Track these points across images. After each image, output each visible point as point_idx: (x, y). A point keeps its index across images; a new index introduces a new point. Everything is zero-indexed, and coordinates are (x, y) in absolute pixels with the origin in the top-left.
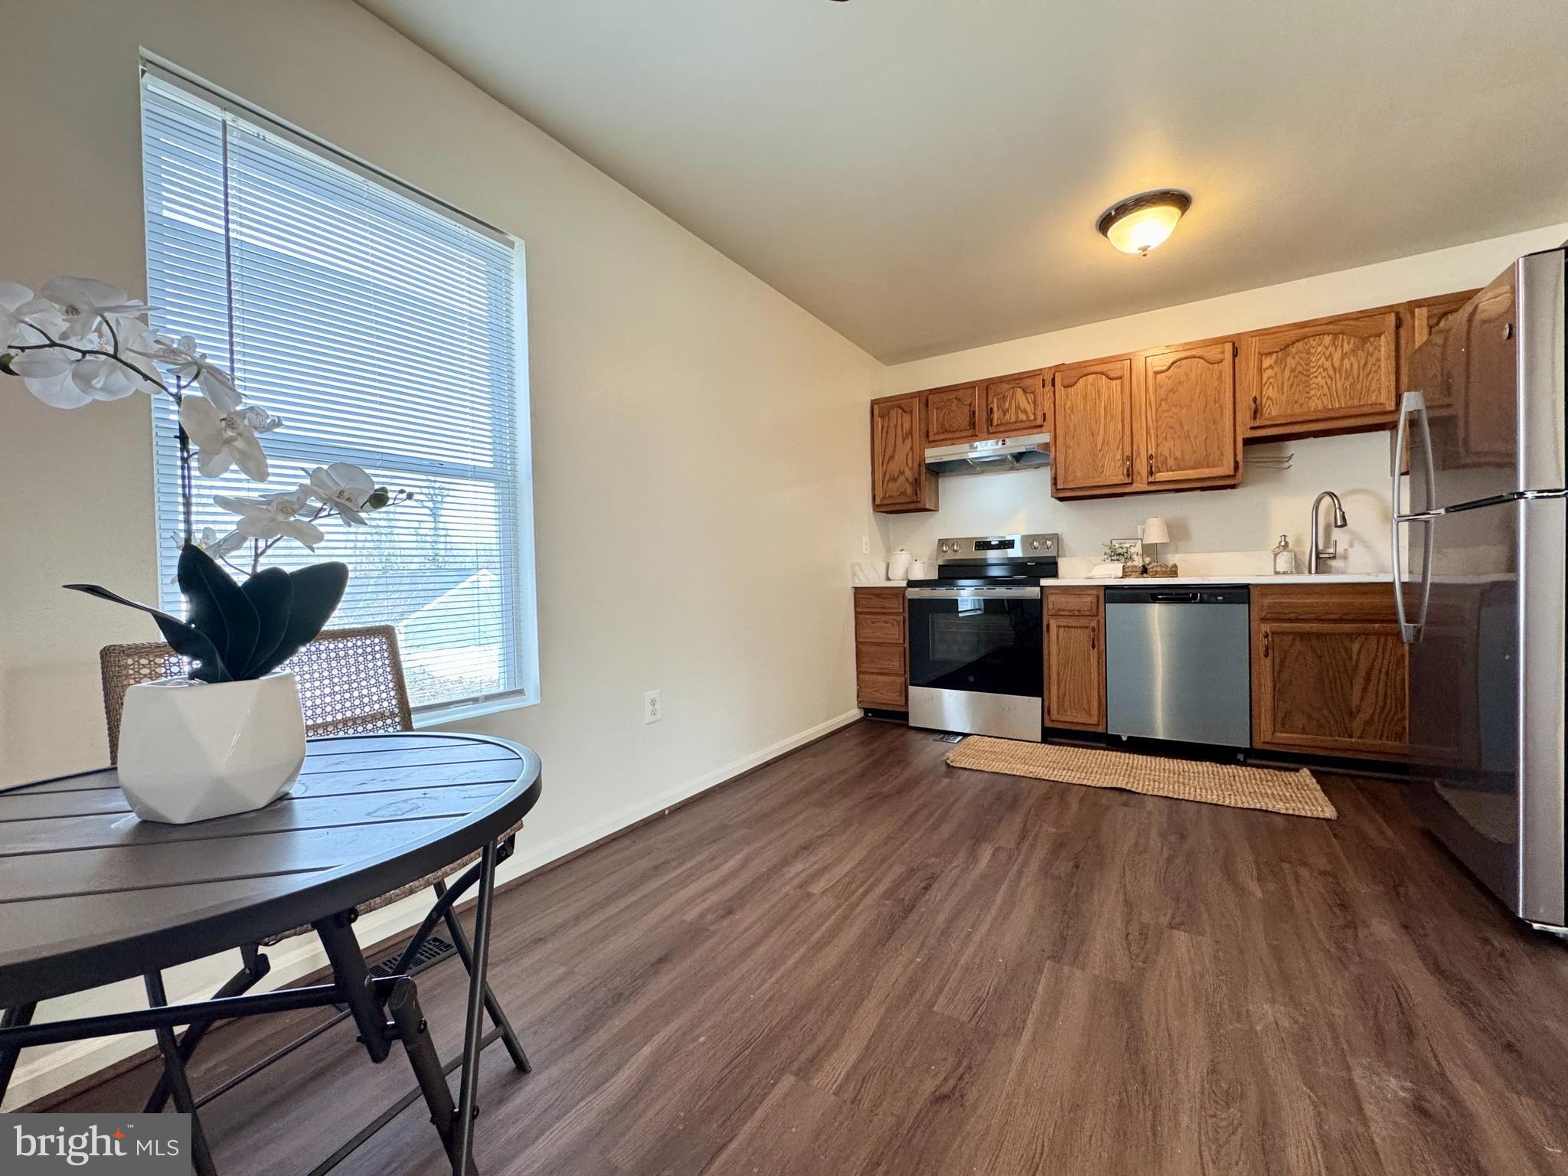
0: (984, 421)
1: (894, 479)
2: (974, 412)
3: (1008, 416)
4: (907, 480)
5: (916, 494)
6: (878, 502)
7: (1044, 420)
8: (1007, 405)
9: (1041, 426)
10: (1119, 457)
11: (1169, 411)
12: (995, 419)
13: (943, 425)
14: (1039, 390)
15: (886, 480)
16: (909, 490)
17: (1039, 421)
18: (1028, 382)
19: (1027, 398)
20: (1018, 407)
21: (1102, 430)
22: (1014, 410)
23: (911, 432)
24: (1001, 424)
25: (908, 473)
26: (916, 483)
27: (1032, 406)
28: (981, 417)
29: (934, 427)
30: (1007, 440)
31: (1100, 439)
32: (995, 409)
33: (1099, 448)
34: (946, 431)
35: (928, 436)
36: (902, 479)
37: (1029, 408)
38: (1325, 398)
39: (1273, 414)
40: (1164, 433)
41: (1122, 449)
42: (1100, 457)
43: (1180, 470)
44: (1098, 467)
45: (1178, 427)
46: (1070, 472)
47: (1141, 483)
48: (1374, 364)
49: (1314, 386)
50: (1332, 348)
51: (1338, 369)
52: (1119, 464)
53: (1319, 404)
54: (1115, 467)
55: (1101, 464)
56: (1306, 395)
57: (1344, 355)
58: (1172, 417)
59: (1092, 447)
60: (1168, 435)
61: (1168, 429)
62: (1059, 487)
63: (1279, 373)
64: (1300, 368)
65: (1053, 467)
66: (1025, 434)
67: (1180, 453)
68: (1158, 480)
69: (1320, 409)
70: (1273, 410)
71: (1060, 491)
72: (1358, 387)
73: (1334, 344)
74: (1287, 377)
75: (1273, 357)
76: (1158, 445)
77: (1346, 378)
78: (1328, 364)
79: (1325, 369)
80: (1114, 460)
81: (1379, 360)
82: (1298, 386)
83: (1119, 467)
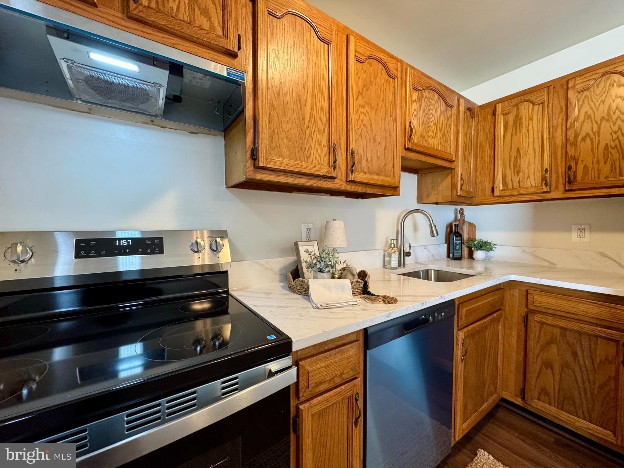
7: (239, 48)
9: (235, 55)
10: (325, 142)
11: (363, 107)
17: (232, 46)
21: (309, 100)
24: (158, 11)
31: (307, 110)
33: (307, 123)
37: (216, 14)
38: (434, 140)
39: (416, 141)
40: (360, 129)
41: (328, 133)
42: (307, 136)
43: (369, 173)
44: (305, 148)
45: (369, 128)
46: (274, 145)
47: (341, 180)
48: (449, 126)
49: (430, 128)
50: (437, 104)
51: (438, 121)
52: (325, 150)
53: (432, 144)
54: (321, 153)
55: (308, 145)
56: (428, 133)
57: (441, 112)
58: (365, 115)
59: (299, 118)
60: (363, 132)
61: (362, 126)
62: (261, 164)
63: (419, 109)
64: (426, 111)
65: (252, 130)
66: (207, 56)
67: (370, 155)
68: (356, 179)
69: (433, 147)
70: (416, 139)
71: (260, 170)
72: (445, 138)
73: (438, 102)
74: (421, 114)
75: (417, 94)
76: (356, 141)
77: (441, 131)
78: (435, 114)
79: (435, 119)
80: (321, 145)
81: (451, 125)
82: (425, 124)
83: (325, 156)
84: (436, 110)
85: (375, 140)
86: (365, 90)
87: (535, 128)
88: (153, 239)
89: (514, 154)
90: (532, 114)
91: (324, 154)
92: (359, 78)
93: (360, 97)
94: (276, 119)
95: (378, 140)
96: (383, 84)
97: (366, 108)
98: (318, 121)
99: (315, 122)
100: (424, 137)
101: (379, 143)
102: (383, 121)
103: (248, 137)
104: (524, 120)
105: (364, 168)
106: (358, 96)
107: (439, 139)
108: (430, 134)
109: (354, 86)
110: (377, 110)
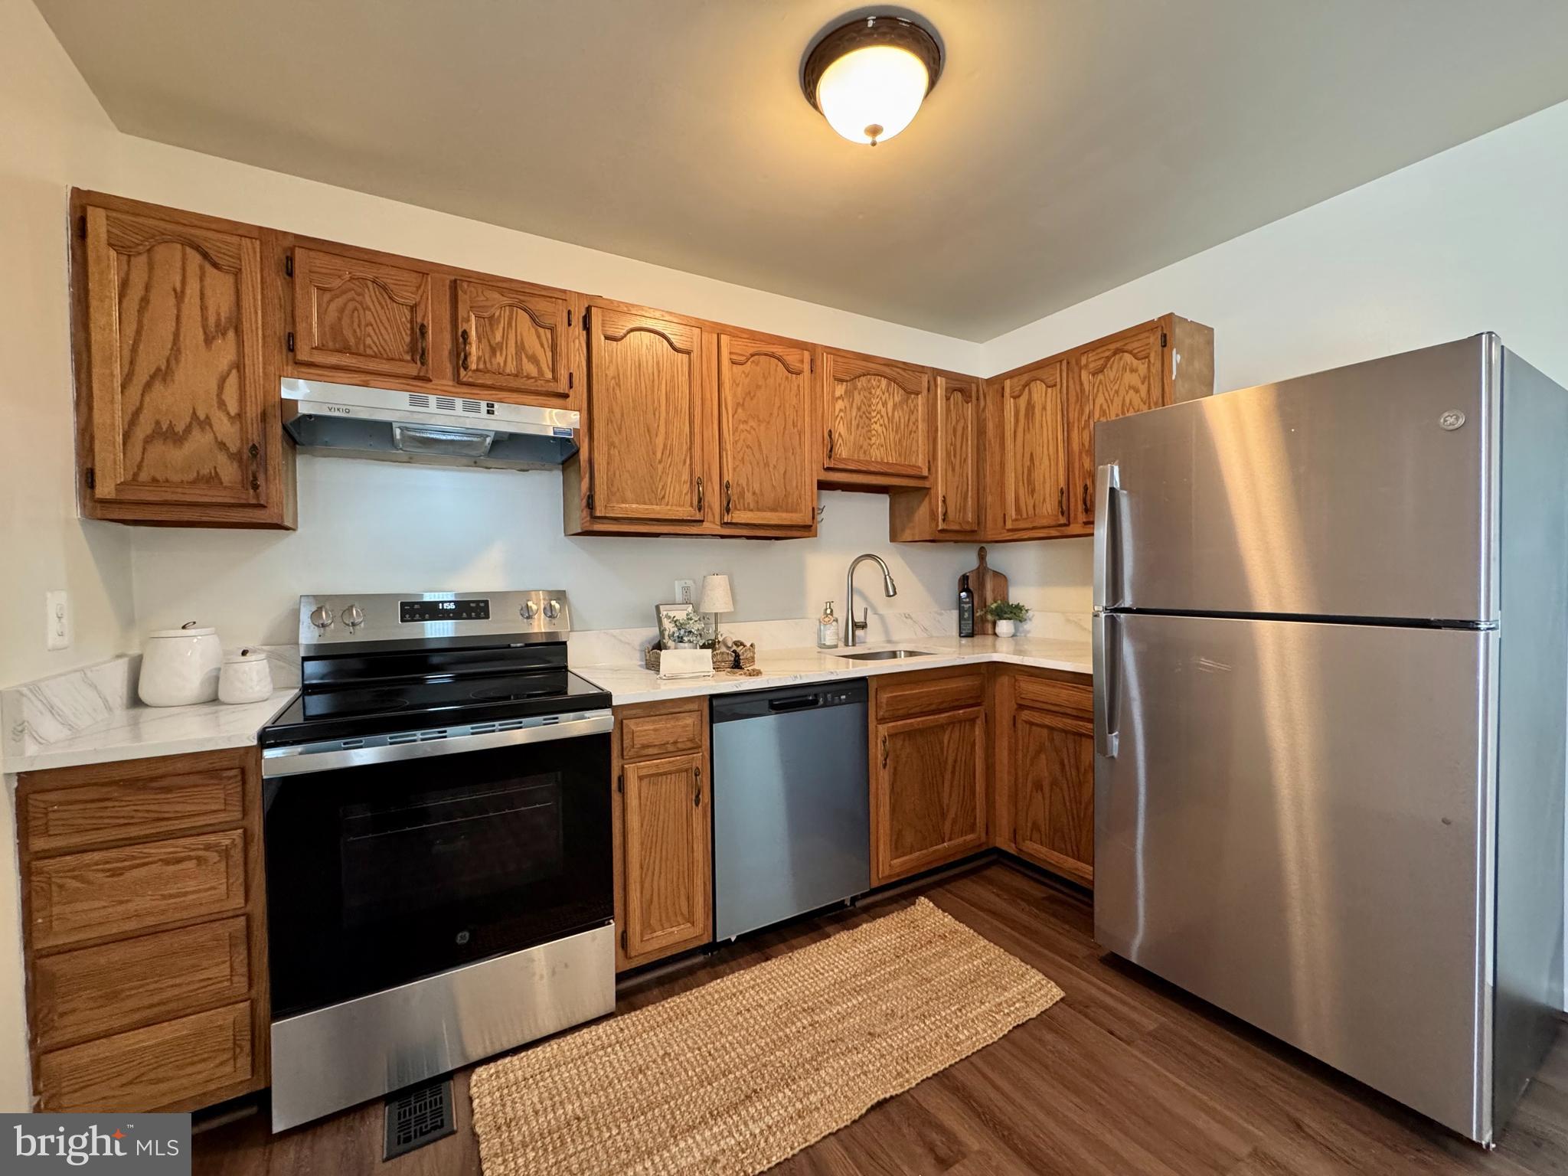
0: (446, 353)
1: (172, 436)
2: (423, 329)
3: (499, 359)
4: (222, 446)
5: (255, 487)
6: (105, 489)
7: (571, 387)
8: (498, 337)
9: (565, 396)
10: (686, 476)
11: (746, 422)
12: (473, 358)
13: (336, 331)
14: (562, 328)
15: (141, 433)
16: (229, 472)
17: (562, 386)
18: (540, 306)
19: (539, 337)
20: (520, 348)
21: (662, 429)
22: (512, 350)
23: (236, 325)
24: (486, 371)
25: (225, 428)
26: (252, 458)
27: (549, 354)
28: (440, 342)
29: (312, 329)
30: (496, 405)
31: (660, 441)
32: (473, 334)
33: (659, 455)
34: (345, 349)
35: (291, 349)
36: (200, 440)
37: (545, 359)
38: (882, 449)
39: (844, 456)
40: (741, 454)
41: (691, 464)
42: (660, 473)
43: (758, 510)
44: (657, 489)
45: (756, 449)
46: (615, 489)
47: (714, 523)
48: (914, 424)
49: (874, 432)
50: (887, 394)
51: (890, 420)
52: (686, 488)
53: (878, 455)
54: (681, 492)
55: (661, 484)
56: (868, 441)
57: (895, 406)
58: (749, 433)
59: (647, 452)
60: (746, 456)
61: (745, 448)
62: (598, 514)
63: (848, 408)
64: (863, 408)
65: (587, 475)
66: (534, 402)
67: (758, 485)
68: (734, 521)
69: (879, 460)
70: (843, 451)
71: (598, 521)
72: (905, 444)
73: (888, 390)
74: (854, 414)
75: (844, 387)
76: (734, 469)
77: (897, 432)
78: (883, 411)
79: (882, 417)
80: (680, 481)
81: (917, 420)
82: (863, 428)
83: (686, 494)
84: (885, 404)
85: (767, 465)
86: (748, 399)
87: (1049, 424)
88: (477, 602)
89: (1027, 463)
90: (1046, 401)
91: (684, 492)
92: (738, 385)
93: (740, 410)
94: (617, 458)
95: (773, 462)
96: (780, 385)
97: (752, 423)
98: (676, 452)
99: (671, 453)
100: (861, 447)
101: (775, 467)
102: (780, 436)
103: (583, 483)
104: (1036, 410)
105: (749, 504)
106: (736, 410)
107: (892, 446)
108: (873, 441)
109: (729, 398)
110: (768, 423)
